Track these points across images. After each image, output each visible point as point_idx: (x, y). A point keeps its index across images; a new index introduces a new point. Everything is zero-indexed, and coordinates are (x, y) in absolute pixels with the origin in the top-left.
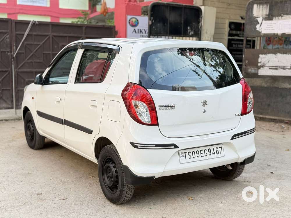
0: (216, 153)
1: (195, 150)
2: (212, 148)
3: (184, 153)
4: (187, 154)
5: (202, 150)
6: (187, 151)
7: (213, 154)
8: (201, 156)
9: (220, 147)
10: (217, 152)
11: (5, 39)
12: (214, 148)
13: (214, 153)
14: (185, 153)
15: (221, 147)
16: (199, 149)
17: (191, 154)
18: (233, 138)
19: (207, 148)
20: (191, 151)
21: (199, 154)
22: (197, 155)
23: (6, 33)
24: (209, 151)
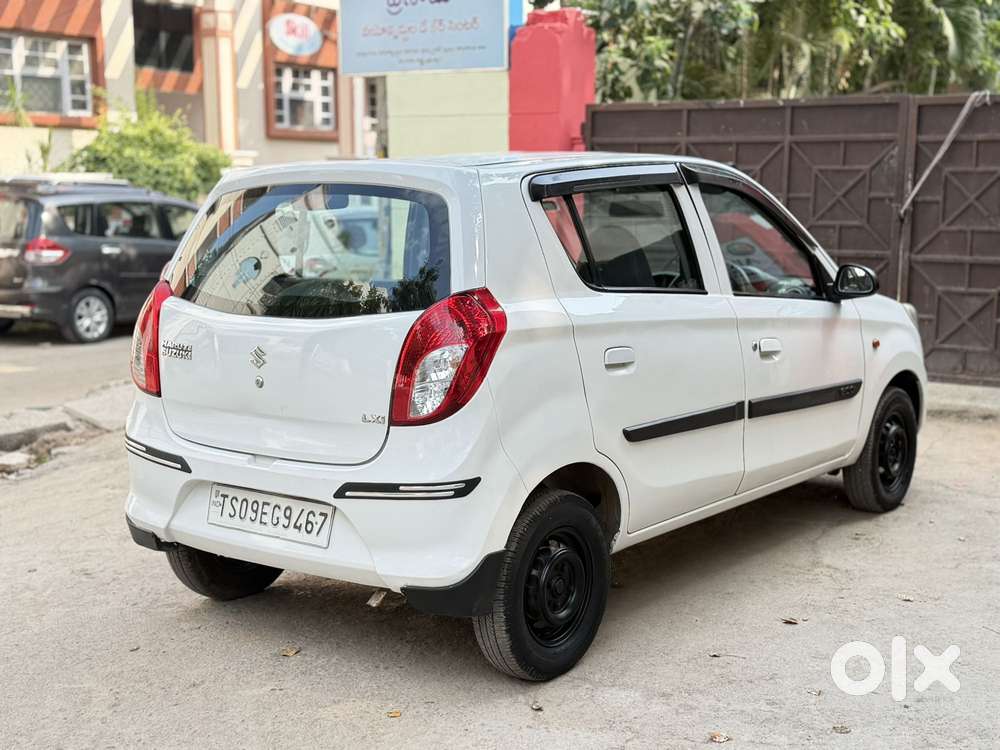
0: (304, 526)
1: (252, 497)
2: (297, 507)
3: (222, 495)
4: (228, 501)
5: (268, 504)
6: (231, 493)
7: (295, 527)
8: (261, 522)
9: (321, 514)
10: (309, 527)
11: (885, 159)
12: (303, 510)
13: (298, 524)
14: (225, 496)
15: (325, 515)
16: (261, 499)
17: (237, 506)
18: (340, 494)
19: (284, 503)
20: (241, 496)
21: (256, 512)
22: (251, 514)
23: (889, 141)
24: (288, 514)
